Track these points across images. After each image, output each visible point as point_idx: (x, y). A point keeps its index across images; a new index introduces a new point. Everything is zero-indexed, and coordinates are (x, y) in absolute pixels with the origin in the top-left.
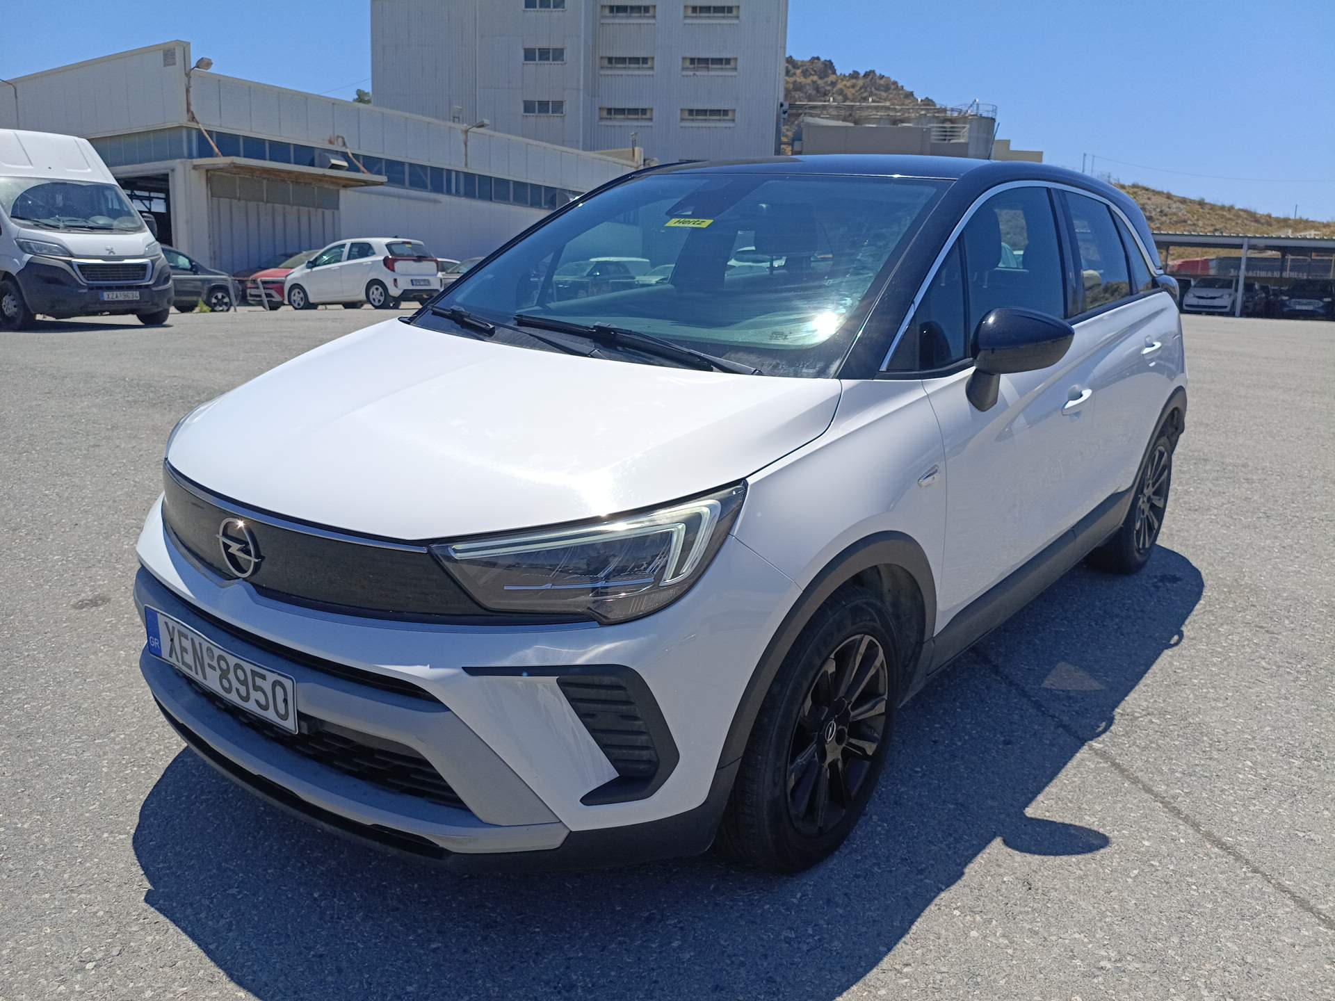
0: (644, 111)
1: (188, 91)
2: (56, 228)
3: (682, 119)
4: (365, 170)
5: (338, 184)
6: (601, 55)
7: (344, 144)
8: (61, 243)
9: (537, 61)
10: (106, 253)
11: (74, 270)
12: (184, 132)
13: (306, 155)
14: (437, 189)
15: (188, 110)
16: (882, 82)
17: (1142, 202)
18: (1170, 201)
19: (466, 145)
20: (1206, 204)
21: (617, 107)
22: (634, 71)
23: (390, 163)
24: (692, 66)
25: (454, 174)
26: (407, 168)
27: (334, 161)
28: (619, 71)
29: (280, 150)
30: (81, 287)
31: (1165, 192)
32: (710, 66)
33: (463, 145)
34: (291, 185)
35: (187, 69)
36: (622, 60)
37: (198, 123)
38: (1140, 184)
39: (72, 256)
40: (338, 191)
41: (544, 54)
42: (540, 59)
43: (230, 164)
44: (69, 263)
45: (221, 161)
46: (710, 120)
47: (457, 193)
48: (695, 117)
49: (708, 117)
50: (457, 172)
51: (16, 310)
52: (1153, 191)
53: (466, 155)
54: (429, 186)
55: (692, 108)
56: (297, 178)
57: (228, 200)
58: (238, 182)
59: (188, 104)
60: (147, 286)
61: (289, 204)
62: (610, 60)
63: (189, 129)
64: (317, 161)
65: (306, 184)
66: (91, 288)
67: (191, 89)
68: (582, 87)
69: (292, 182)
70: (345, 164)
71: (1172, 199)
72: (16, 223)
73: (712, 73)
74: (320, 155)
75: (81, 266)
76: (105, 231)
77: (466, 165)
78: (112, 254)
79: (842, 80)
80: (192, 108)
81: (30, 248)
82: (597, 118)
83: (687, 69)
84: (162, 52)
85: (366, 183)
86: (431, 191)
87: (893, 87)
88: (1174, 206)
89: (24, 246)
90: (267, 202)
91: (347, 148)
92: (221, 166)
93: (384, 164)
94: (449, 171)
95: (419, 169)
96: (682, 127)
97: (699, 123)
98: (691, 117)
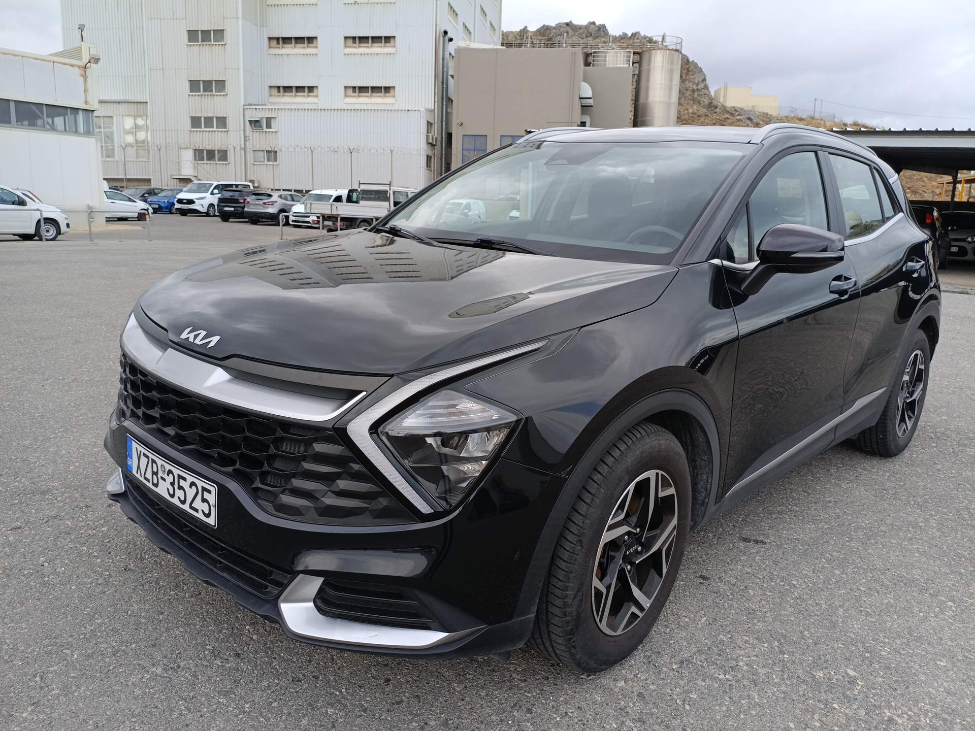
0: (311, 40)
3: (346, 47)
46: (372, 46)
48: (357, 44)
55: (354, 35)
68: (240, 15)
82: (267, 46)
96: (345, 54)
97: (363, 49)
98: (354, 45)
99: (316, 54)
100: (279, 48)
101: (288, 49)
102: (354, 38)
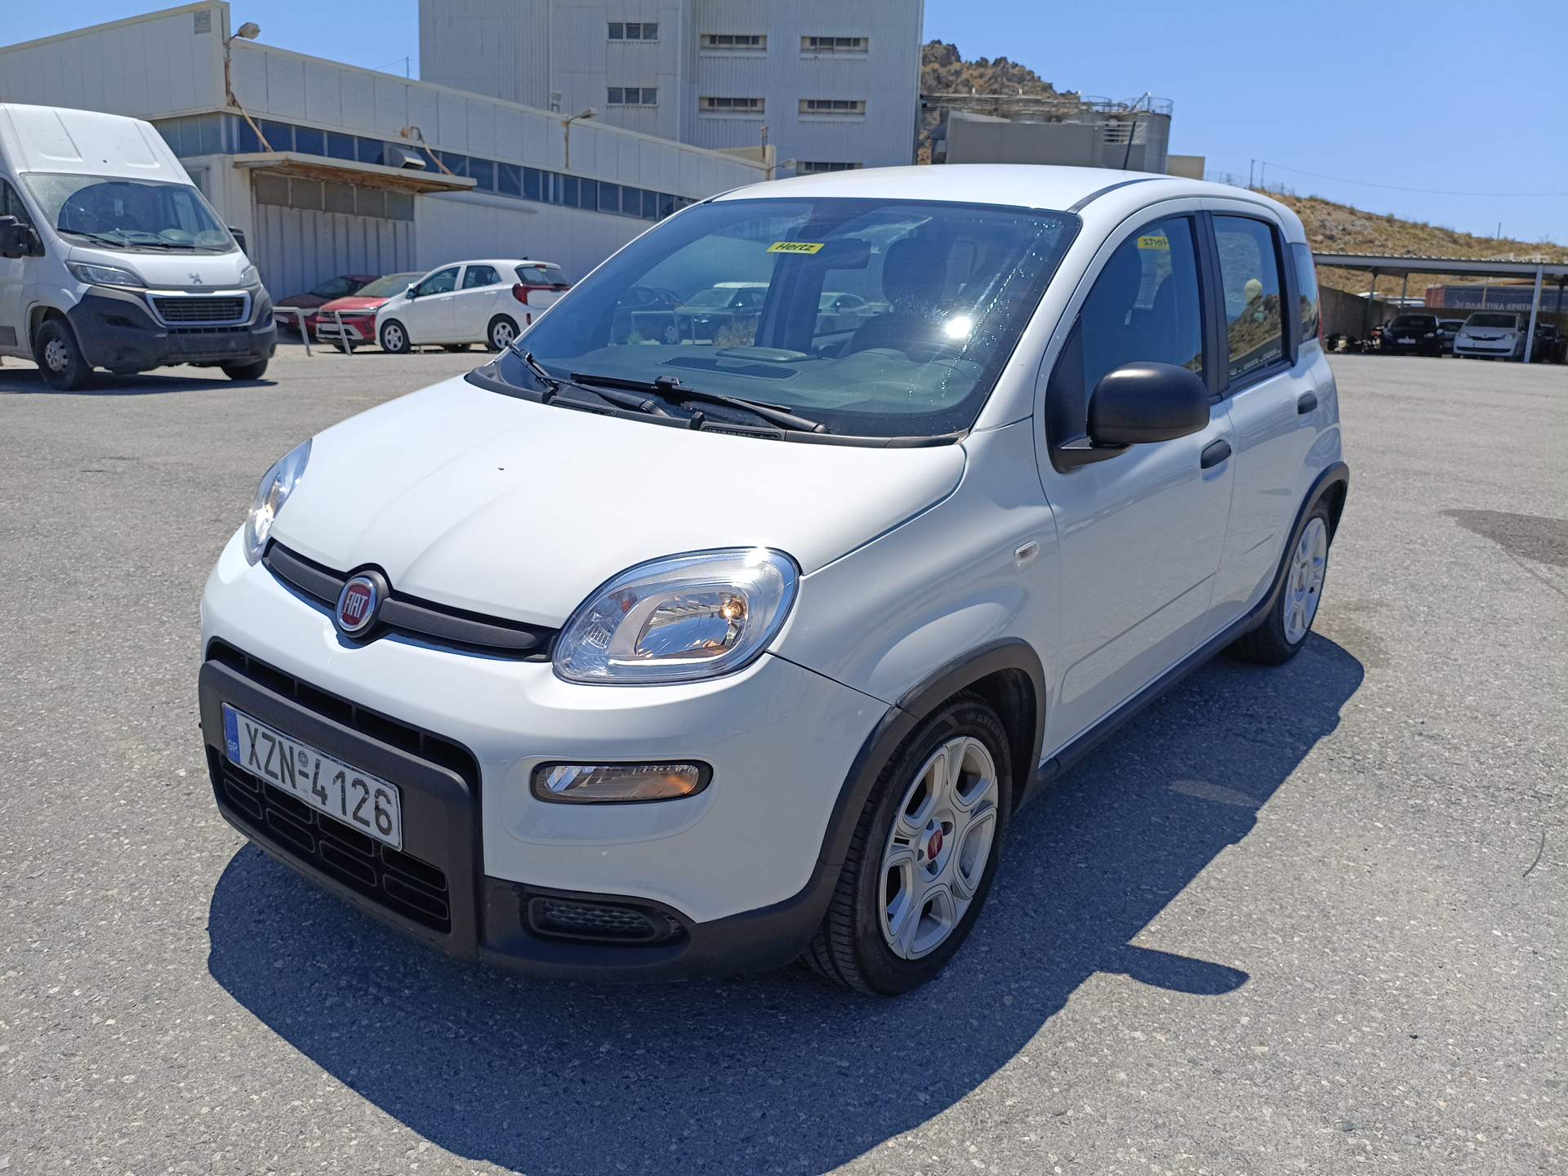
0: (754, 102)
1: (227, 67)
2: (118, 246)
3: (801, 112)
4: (446, 169)
5: (413, 188)
6: (702, 32)
7: (420, 137)
8: (128, 267)
9: (625, 39)
10: (190, 282)
11: (149, 306)
12: (223, 119)
13: (373, 150)
14: (532, 196)
15: (228, 91)
16: (1015, 71)
17: (1320, 218)
18: (1354, 217)
19: (567, 140)
20: (1396, 221)
21: (721, 96)
22: (740, 53)
23: (476, 162)
24: (813, 47)
25: (551, 177)
26: (496, 169)
27: (408, 160)
28: (724, 53)
29: (341, 144)
30: (160, 330)
31: (1348, 206)
32: (835, 47)
33: (564, 142)
34: (355, 189)
35: (227, 37)
36: (727, 39)
37: (240, 108)
38: (1319, 196)
39: (145, 286)
40: (413, 198)
41: (633, 30)
42: (628, 37)
43: (283, 161)
44: (142, 296)
45: (273, 157)
46: (834, 113)
47: (556, 201)
48: (815, 110)
49: (832, 110)
50: (556, 175)
51: (65, 361)
52: (1334, 205)
53: (567, 153)
54: (523, 192)
55: (813, 99)
56: (363, 179)
57: (277, 208)
58: (290, 184)
59: (228, 84)
60: (245, 329)
61: (353, 213)
62: (713, 38)
63: (228, 115)
64: (386, 157)
65: (373, 187)
66: (172, 332)
67: (231, 64)
68: (679, 72)
69: (357, 185)
70: (422, 163)
71: (1355, 215)
72: (65, 239)
73: (836, 56)
74: (390, 150)
75: (159, 301)
76: (184, 251)
77: (567, 165)
78: (198, 283)
79: (968, 69)
80: (232, 89)
81: (87, 274)
82: (696, 109)
83: (808, 50)
84: (192, 15)
85: (449, 187)
86: (524, 198)
87: (1028, 77)
88: (1358, 223)
89: (78, 272)
90: (326, 211)
91: (424, 142)
92: (271, 164)
93: (468, 163)
94: (546, 173)
95: (509, 170)
96: (800, 122)
97: (821, 117)
98: (811, 110)
99: (763, 121)
100: (713, 111)
101: (723, 115)
102: (811, 103)
